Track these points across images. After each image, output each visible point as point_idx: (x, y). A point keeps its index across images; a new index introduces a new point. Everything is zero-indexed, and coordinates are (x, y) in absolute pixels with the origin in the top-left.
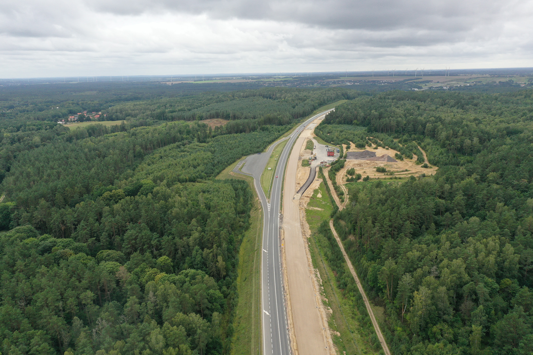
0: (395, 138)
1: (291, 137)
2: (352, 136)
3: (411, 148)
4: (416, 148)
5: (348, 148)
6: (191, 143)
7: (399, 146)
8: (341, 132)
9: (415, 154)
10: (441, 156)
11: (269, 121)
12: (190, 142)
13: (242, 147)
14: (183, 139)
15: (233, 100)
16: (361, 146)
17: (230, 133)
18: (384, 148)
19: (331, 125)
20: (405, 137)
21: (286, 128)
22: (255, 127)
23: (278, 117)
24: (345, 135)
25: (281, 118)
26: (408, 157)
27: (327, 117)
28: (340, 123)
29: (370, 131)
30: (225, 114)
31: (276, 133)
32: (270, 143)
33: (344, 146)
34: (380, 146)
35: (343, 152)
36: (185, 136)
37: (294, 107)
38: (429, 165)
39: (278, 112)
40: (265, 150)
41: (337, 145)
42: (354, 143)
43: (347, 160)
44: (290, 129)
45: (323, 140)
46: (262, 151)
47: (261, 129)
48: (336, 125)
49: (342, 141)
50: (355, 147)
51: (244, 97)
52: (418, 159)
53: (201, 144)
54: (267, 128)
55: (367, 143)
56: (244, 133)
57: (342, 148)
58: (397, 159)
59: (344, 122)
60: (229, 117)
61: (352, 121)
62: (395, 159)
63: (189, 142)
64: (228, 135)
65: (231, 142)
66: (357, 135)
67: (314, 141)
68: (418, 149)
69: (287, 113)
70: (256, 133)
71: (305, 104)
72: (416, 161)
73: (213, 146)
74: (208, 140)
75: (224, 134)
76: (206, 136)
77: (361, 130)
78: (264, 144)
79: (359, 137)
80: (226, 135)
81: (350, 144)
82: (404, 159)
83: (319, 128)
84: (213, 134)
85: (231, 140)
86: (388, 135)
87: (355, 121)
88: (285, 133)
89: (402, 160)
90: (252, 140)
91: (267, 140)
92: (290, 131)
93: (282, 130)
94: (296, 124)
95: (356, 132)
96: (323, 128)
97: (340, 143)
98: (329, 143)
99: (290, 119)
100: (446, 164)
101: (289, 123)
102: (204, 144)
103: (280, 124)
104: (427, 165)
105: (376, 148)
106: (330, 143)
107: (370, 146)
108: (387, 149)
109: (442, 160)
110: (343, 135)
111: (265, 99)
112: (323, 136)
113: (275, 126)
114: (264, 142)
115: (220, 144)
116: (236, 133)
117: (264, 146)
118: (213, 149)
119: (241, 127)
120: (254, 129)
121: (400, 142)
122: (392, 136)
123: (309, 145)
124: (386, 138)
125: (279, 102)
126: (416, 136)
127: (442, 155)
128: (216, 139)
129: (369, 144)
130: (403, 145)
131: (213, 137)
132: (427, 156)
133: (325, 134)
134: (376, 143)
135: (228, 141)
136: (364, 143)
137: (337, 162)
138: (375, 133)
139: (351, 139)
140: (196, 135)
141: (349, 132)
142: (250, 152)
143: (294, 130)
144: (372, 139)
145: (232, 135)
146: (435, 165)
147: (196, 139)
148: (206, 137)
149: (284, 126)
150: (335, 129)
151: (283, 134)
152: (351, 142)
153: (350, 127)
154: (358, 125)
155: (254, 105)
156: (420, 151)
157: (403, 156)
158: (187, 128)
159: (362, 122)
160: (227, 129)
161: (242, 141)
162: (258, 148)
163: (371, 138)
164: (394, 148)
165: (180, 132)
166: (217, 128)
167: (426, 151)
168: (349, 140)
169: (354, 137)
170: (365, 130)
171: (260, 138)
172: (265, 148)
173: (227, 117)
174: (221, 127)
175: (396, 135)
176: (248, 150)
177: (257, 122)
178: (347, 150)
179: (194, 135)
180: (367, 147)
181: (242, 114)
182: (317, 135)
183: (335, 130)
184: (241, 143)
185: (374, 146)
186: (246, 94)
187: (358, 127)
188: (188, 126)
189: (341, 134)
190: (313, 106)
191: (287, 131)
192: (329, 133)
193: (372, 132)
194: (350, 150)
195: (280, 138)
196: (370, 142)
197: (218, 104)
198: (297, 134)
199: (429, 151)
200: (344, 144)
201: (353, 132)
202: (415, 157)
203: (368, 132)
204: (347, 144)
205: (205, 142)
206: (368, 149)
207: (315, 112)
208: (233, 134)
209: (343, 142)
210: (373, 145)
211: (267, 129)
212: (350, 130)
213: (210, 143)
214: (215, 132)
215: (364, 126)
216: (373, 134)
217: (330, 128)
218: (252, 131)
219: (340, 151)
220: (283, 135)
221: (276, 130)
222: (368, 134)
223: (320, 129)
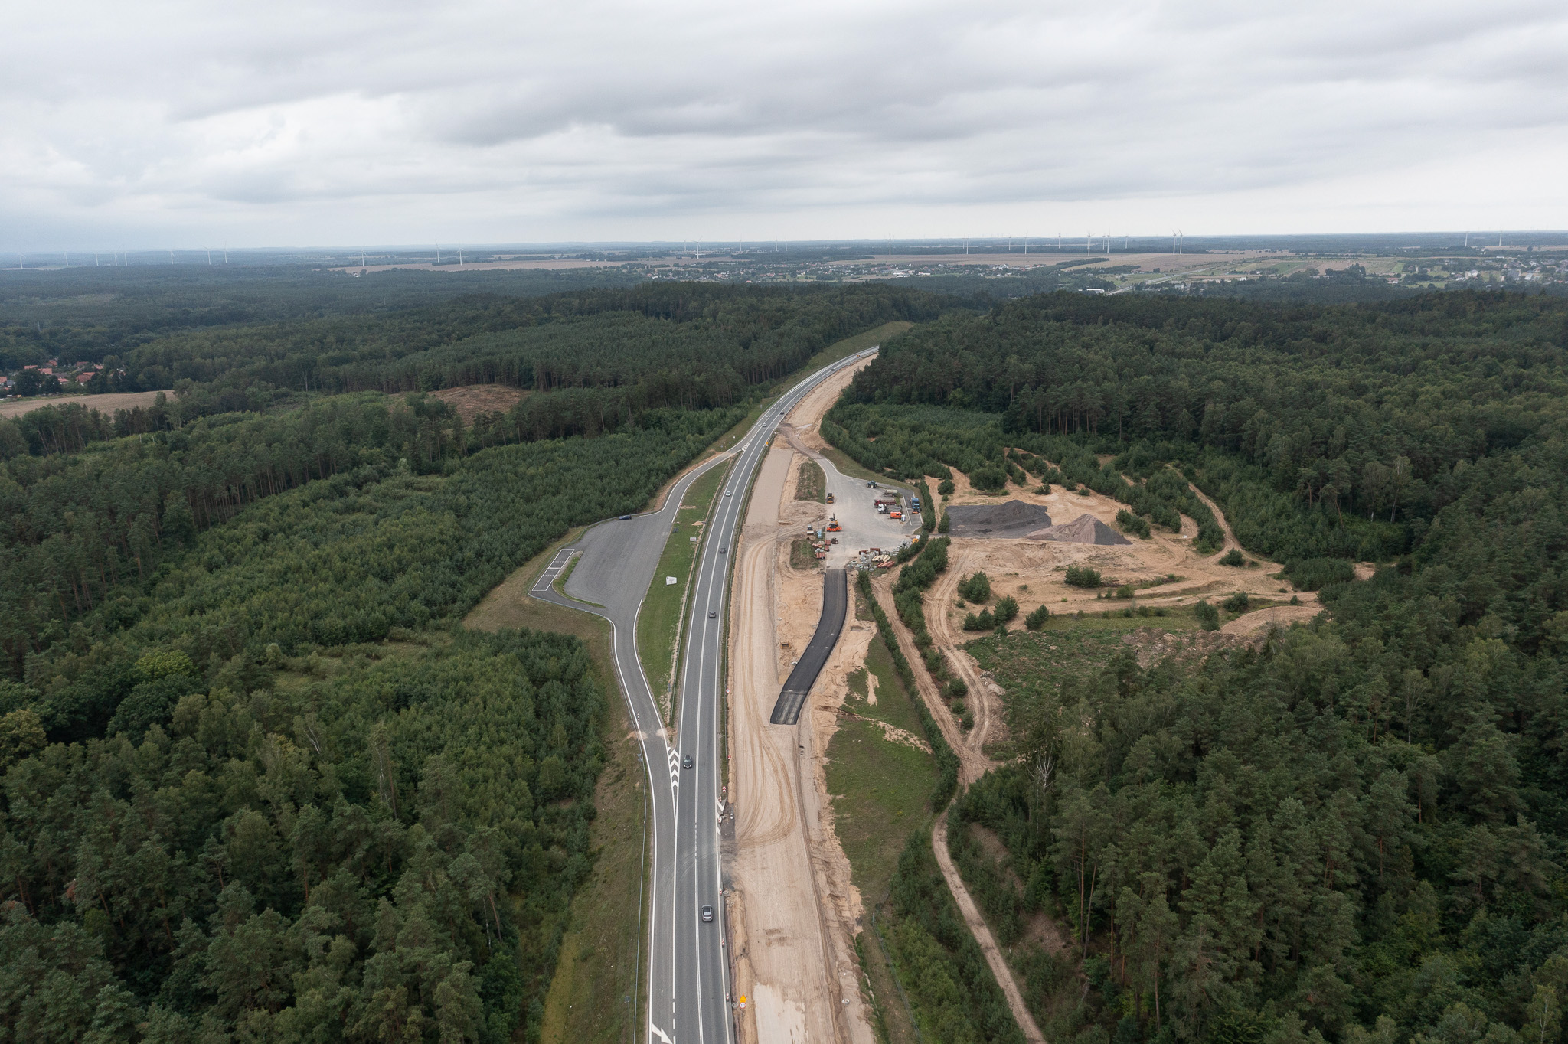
0: (1101, 451)
1: (744, 449)
2: (954, 445)
3: (1166, 490)
4: (1182, 488)
5: (947, 490)
6: (387, 475)
7: (1123, 484)
8: (915, 430)
9: (1185, 512)
10: (1284, 523)
11: (668, 394)
12: (383, 474)
13: (570, 491)
14: (356, 462)
15: (548, 320)
16: (990, 484)
17: (529, 437)
18: (1071, 489)
19: (877, 408)
20: (1137, 449)
21: (723, 416)
22: (616, 415)
23: (697, 379)
24: (931, 442)
25: (708, 382)
26: (1165, 523)
27: (859, 377)
28: (905, 399)
29: (1011, 427)
30: (516, 370)
31: (689, 436)
32: (671, 473)
33: (933, 483)
34: (1054, 482)
35: (932, 508)
36: (364, 451)
37: (746, 345)
38: (1246, 556)
39: (695, 362)
40: (651, 502)
41: (909, 481)
42: (964, 472)
43: (954, 540)
44: (738, 420)
45: (856, 458)
46: (643, 506)
47: (637, 423)
48: (895, 408)
49: (920, 464)
50: (969, 488)
51: (582, 313)
52: (1201, 535)
53: (423, 479)
54: (660, 418)
55: (1010, 470)
56: (575, 440)
57: (924, 491)
58: (1128, 531)
59: (920, 394)
60: (531, 379)
61: (944, 393)
62: (1120, 532)
63: (380, 471)
64: (522, 445)
65: (532, 471)
66: (969, 443)
67: (826, 465)
68: (1193, 496)
69: (727, 366)
70: (620, 436)
71: (781, 336)
72: (1194, 540)
73: (464, 486)
74: (449, 463)
75: (509, 441)
76: (443, 448)
77: (981, 425)
78: (649, 477)
79: (979, 451)
80: (513, 446)
81: (951, 477)
82: (1153, 532)
83: (837, 415)
84: (469, 440)
85: (531, 465)
86: (1077, 443)
87: (957, 393)
88: (721, 435)
89: (1145, 535)
90: (605, 465)
91: (659, 462)
92: (738, 428)
93: (710, 425)
94: (758, 401)
95: (967, 434)
96: (850, 417)
97: (917, 472)
98: (877, 472)
99: (735, 387)
100: (1308, 554)
101: (733, 400)
102: (435, 479)
103: (705, 404)
104: (1239, 556)
105: (1046, 492)
106: (880, 471)
107: (1020, 481)
108: (1084, 494)
109: (1290, 536)
110: (921, 442)
111: (652, 319)
112: (853, 446)
113: (687, 413)
114: (650, 470)
115: (490, 478)
116: (552, 436)
117: (650, 486)
118: (462, 499)
119: (568, 415)
120: (613, 423)
121: (1121, 466)
122: (1088, 447)
123: (809, 479)
124: (1072, 453)
125: (697, 328)
126: (1172, 447)
127: (1288, 517)
128: (479, 459)
129: (1016, 474)
130: (1136, 480)
131: (471, 451)
132: (1227, 519)
133: (860, 439)
134: (1039, 470)
135: (521, 469)
136: (1002, 470)
137: (917, 548)
138: (1029, 434)
139: (951, 456)
140: (406, 446)
141: (941, 429)
142: (599, 511)
143: (753, 423)
144: (1024, 457)
145: (535, 446)
146: (1268, 554)
147: (404, 460)
148: (443, 450)
149: (718, 411)
150: (890, 421)
151: (716, 439)
152: (952, 469)
153: (942, 413)
154: (965, 406)
155: (614, 339)
156: (1198, 500)
157: (1147, 519)
158: (377, 420)
159: (981, 395)
160: (517, 424)
161: (568, 470)
162: (629, 492)
163: (1019, 451)
164: (1109, 491)
165: (349, 435)
166: (483, 421)
167: (1222, 502)
168: (945, 462)
169: (962, 451)
170: (996, 426)
171: (633, 455)
172: (652, 494)
173: (523, 379)
174: (498, 415)
175: (1104, 441)
176: (593, 504)
177: (623, 400)
178: (945, 500)
179: (399, 447)
180: (1010, 486)
181: (576, 369)
182: (832, 441)
183: (893, 426)
184: (568, 476)
185: (1036, 482)
186: (590, 303)
187: (969, 414)
188: (383, 413)
189: (917, 438)
190: (809, 340)
191: (730, 428)
192: (872, 434)
193: (1020, 432)
194: (956, 500)
195: (704, 454)
196: (1020, 468)
197: (498, 333)
198: (763, 441)
199: (1233, 500)
200: (932, 475)
201: (955, 431)
202: (1190, 528)
203: (1006, 432)
204: (940, 477)
205: (437, 471)
206: (1015, 494)
207: (814, 360)
208: (538, 442)
209: (926, 467)
210: (1028, 476)
211: (659, 422)
212: (942, 423)
213: (456, 477)
214: (476, 433)
215: (987, 409)
216: (1024, 439)
217: (874, 417)
218: (606, 430)
219: (922, 504)
220: (717, 443)
221: (692, 423)
222: (1008, 437)
223: (840, 422)
